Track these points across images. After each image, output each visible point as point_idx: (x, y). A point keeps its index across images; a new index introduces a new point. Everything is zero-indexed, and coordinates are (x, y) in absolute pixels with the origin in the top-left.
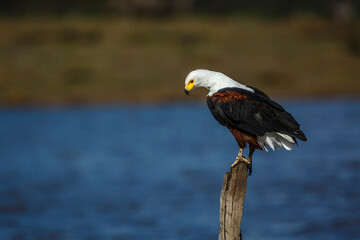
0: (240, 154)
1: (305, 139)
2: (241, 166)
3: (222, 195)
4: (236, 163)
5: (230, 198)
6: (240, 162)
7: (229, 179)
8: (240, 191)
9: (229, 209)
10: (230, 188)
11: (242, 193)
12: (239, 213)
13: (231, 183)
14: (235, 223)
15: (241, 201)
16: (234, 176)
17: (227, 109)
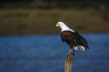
0: (71, 50)
1: (89, 48)
2: (71, 54)
3: (65, 63)
4: (70, 53)
5: (68, 63)
6: (71, 52)
7: (67, 58)
8: (71, 61)
9: (68, 67)
10: (68, 60)
11: (71, 62)
12: (70, 68)
13: (68, 59)
14: (69, 71)
15: (71, 64)
16: (69, 57)
17: (66, 37)
